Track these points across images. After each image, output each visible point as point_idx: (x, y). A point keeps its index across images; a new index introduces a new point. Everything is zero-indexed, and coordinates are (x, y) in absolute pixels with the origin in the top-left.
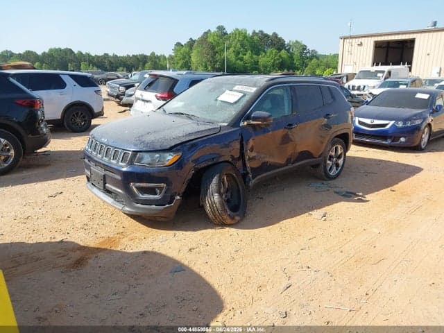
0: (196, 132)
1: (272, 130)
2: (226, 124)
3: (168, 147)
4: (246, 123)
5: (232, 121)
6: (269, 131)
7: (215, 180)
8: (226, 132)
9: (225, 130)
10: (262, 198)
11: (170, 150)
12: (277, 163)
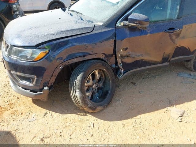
0: (68, 31)
1: (151, 33)
2: (101, 24)
3: (36, 44)
4: (122, 24)
5: (107, 21)
6: (147, 33)
7: (79, 78)
8: (100, 31)
9: (98, 30)
10: (134, 84)
11: (37, 46)
12: (152, 61)
